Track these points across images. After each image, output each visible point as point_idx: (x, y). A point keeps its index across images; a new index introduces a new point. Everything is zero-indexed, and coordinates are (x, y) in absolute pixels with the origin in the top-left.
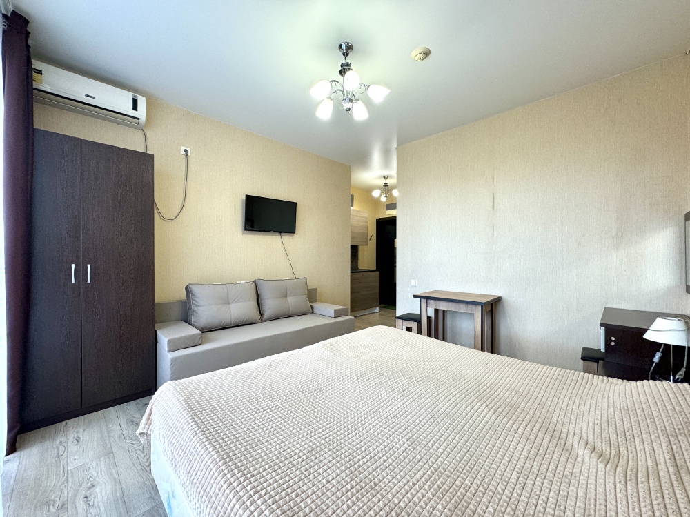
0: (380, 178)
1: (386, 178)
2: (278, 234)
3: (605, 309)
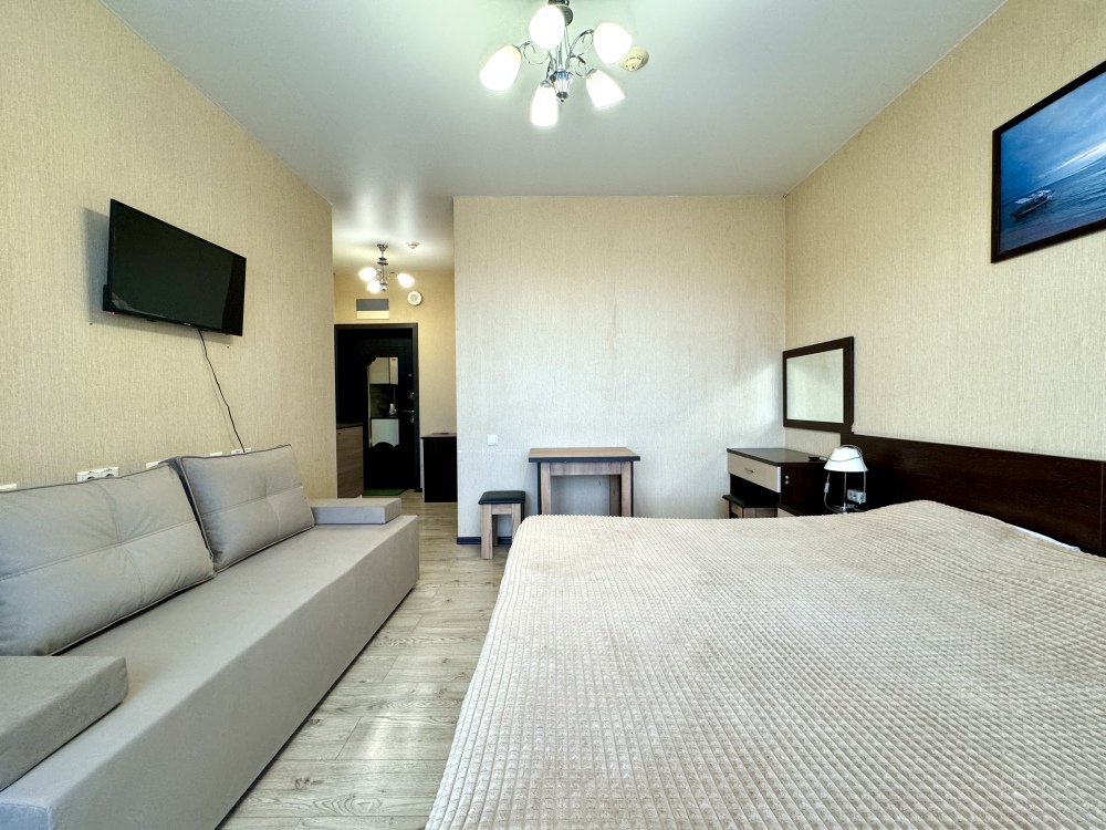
0: (370, 245)
1: (382, 247)
2: (195, 332)
3: (729, 451)
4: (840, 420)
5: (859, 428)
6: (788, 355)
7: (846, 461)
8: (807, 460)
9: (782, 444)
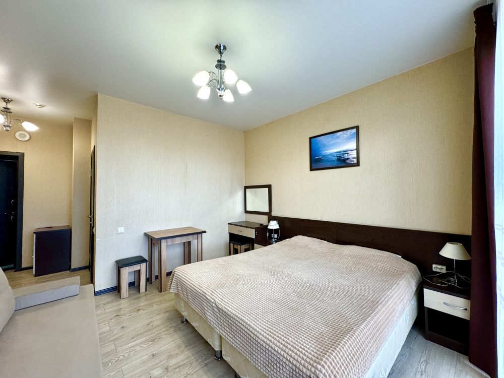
1: (7, 101)
3: (229, 224)
4: (267, 211)
5: (274, 214)
6: (246, 188)
7: (274, 225)
8: (259, 226)
9: (244, 220)
